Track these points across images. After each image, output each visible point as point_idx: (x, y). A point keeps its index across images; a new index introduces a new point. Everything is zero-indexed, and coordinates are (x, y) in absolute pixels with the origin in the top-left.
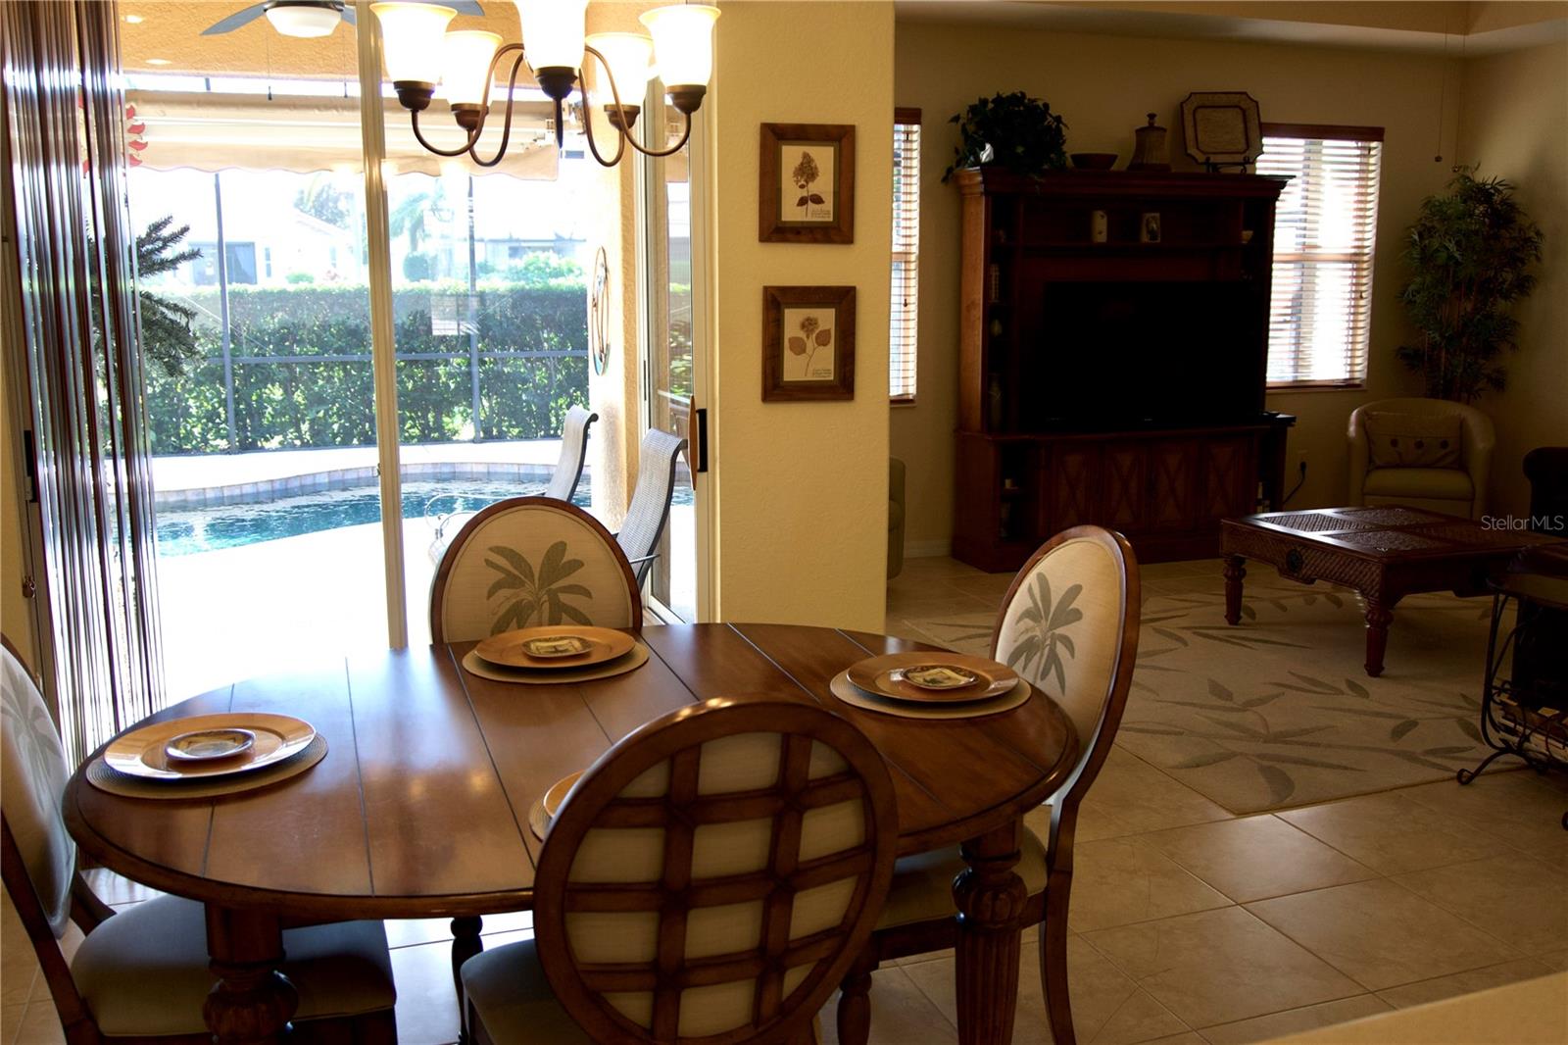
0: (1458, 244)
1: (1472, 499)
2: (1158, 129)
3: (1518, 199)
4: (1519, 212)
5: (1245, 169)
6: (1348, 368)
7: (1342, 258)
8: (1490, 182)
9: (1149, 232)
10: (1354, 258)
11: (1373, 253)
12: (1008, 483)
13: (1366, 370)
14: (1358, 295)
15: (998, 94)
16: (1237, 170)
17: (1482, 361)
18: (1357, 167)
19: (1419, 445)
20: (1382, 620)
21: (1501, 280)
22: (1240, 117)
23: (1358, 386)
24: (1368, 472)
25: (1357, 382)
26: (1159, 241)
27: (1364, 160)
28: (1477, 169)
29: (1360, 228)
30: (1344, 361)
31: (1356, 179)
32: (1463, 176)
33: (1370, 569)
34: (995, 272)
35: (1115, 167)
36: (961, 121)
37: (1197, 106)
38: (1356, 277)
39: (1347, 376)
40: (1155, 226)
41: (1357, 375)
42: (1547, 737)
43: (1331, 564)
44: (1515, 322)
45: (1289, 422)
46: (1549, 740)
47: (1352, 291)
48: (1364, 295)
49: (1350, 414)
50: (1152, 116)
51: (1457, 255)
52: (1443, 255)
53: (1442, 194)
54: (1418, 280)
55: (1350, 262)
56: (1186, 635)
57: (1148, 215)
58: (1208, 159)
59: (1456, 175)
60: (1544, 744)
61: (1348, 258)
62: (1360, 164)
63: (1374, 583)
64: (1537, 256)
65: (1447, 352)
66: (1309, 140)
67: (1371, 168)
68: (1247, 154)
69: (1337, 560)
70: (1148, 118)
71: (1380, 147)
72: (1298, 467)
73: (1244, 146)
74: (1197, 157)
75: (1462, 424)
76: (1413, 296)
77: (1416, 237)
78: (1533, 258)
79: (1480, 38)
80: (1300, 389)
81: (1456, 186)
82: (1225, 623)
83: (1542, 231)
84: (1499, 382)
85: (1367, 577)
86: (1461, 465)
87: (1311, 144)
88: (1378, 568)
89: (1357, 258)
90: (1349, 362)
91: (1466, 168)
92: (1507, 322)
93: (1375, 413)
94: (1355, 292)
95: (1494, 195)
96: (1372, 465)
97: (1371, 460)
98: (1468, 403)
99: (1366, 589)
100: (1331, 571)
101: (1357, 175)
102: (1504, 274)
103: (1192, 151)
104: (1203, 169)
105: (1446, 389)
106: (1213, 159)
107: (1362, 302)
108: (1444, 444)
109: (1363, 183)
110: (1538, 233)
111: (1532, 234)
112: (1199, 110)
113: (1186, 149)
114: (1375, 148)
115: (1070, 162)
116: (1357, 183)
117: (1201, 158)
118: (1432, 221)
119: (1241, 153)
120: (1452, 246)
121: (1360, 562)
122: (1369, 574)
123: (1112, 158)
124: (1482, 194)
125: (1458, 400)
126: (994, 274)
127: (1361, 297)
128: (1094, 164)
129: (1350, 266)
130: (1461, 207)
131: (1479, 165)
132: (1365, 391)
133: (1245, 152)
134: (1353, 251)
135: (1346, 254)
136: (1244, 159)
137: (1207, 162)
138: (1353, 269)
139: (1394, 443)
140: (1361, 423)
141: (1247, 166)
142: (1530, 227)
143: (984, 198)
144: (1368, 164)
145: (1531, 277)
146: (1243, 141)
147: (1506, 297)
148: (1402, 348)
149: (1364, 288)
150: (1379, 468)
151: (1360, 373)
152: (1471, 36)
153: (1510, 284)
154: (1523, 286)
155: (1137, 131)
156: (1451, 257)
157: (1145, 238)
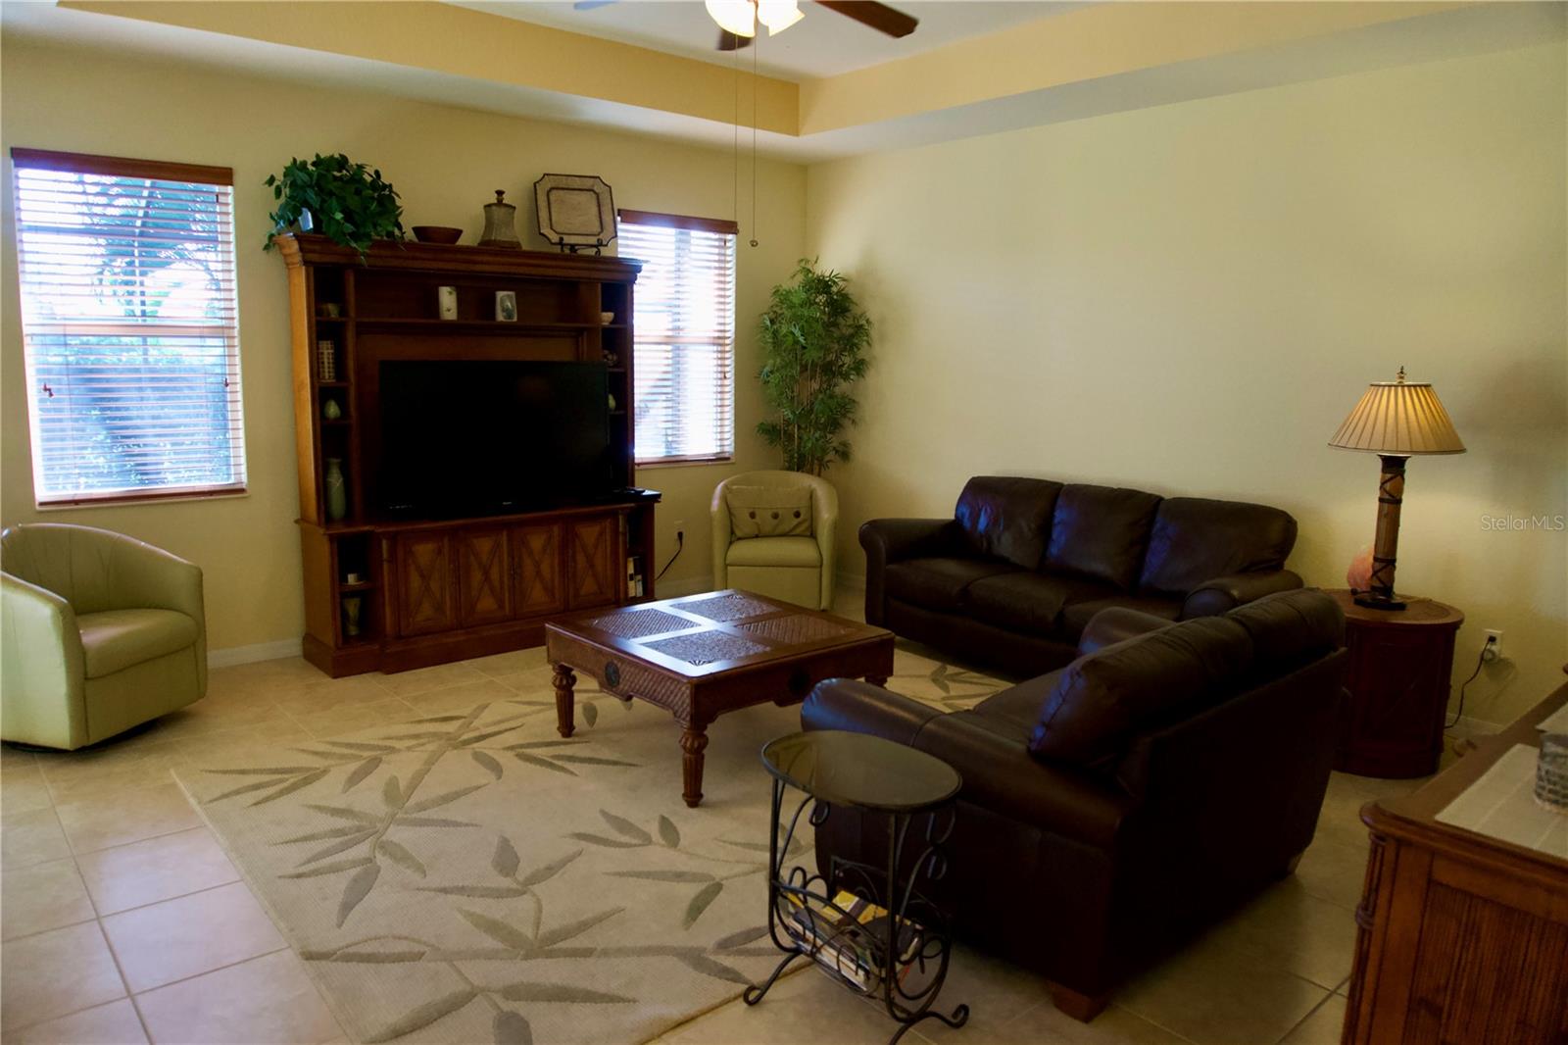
0: (802, 329)
1: (821, 566)
2: (507, 205)
3: (850, 290)
4: (852, 302)
5: (599, 251)
6: (719, 443)
7: (706, 340)
8: (827, 274)
9: (503, 311)
10: (718, 341)
11: (733, 337)
12: (351, 579)
13: (733, 445)
14: (723, 375)
15: (317, 156)
16: (592, 252)
17: (829, 436)
18: (717, 258)
19: (776, 516)
20: (696, 745)
21: (841, 363)
22: (594, 202)
23: (728, 459)
24: (731, 543)
25: (727, 455)
26: (515, 319)
27: (723, 251)
28: (816, 262)
29: (722, 314)
30: (714, 436)
31: (716, 268)
32: (804, 268)
33: (680, 689)
34: (327, 350)
35: (462, 241)
36: (276, 183)
37: (550, 188)
38: (721, 359)
39: (718, 450)
40: (509, 304)
41: (727, 449)
42: (839, 952)
43: (645, 681)
44: (854, 401)
45: (656, 498)
46: (841, 958)
47: (717, 372)
48: (728, 375)
49: (716, 486)
50: (500, 193)
51: (801, 339)
52: (790, 338)
53: (787, 285)
54: (771, 361)
55: (714, 344)
56: (507, 760)
57: (500, 294)
58: (561, 239)
59: (799, 268)
60: (835, 960)
61: (711, 341)
62: (719, 254)
63: (685, 705)
64: (868, 342)
65: (799, 427)
66: (678, 230)
67: (728, 259)
68: (600, 237)
69: (650, 677)
70: (496, 195)
71: (735, 240)
72: (676, 536)
73: (599, 230)
74: (550, 237)
75: (812, 496)
76: (768, 376)
77: (768, 323)
78: (865, 343)
79: (811, 141)
80: (673, 463)
81: (800, 278)
82: (558, 737)
83: (871, 319)
84: (844, 454)
85: (677, 698)
86: (812, 535)
87: (682, 233)
88: (687, 688)
89: (721, 341)
90: (719, 437)
91: (807, 261)
92: (847, 400)
93: (735, 487)
94: (721, 372)
95: (831, 286)
96: (733, 537)
97: (732, 532)
98: (819, 475)
99: (677, 711)
100: (645, 689)
101: (717, 265)
102: (843, 358)
103: (546, 231)
104: (557, 250)
105: (800, 463)
106: (567, 240)
107: (727, 382)
108: (797, 515)
109: (722, 272)
110: (868, 321)
111: (864, 322)
112: (554, 192)
113: (539, 230)
114: (730, 240)
115: (410, 235)
116: (717, 272)
117: (555, 238)
118: (781, 309)
119: (595, 235)
120: (797, 333)
121: (670, 681)
122: (679, 695)
123: (458, 233)
124: (823, 285)
125: (811, 472)
126: (326, 352)
127: (725, 377)
128: (437, 239)
129: (715, 348)
130: (804, 296)
131: (817, 259)
132: (733, 464)
133: (599, 235)
134: (717, 334)
135: (710, 337)
136: (598, 240)
137: (561, 243)
138: (718, 352)
139: (753, 515)
140: (724, 499)
141: (601, 248)
142: (860, 317)
143: (304, 267)
144: (725, 255)
145: (863, 360)
146: (597, 224)
147: (846, 377)
148: (762, 424)
149: (727, 369)
150: (740, 539)
151: (729, 447)
152: (800, 138)
153: (848, 367)
154: (860, 367)
155: (486, 206)
156: (797, 342)
157: (500, 317)
